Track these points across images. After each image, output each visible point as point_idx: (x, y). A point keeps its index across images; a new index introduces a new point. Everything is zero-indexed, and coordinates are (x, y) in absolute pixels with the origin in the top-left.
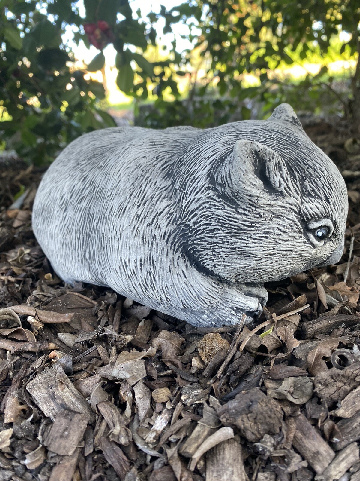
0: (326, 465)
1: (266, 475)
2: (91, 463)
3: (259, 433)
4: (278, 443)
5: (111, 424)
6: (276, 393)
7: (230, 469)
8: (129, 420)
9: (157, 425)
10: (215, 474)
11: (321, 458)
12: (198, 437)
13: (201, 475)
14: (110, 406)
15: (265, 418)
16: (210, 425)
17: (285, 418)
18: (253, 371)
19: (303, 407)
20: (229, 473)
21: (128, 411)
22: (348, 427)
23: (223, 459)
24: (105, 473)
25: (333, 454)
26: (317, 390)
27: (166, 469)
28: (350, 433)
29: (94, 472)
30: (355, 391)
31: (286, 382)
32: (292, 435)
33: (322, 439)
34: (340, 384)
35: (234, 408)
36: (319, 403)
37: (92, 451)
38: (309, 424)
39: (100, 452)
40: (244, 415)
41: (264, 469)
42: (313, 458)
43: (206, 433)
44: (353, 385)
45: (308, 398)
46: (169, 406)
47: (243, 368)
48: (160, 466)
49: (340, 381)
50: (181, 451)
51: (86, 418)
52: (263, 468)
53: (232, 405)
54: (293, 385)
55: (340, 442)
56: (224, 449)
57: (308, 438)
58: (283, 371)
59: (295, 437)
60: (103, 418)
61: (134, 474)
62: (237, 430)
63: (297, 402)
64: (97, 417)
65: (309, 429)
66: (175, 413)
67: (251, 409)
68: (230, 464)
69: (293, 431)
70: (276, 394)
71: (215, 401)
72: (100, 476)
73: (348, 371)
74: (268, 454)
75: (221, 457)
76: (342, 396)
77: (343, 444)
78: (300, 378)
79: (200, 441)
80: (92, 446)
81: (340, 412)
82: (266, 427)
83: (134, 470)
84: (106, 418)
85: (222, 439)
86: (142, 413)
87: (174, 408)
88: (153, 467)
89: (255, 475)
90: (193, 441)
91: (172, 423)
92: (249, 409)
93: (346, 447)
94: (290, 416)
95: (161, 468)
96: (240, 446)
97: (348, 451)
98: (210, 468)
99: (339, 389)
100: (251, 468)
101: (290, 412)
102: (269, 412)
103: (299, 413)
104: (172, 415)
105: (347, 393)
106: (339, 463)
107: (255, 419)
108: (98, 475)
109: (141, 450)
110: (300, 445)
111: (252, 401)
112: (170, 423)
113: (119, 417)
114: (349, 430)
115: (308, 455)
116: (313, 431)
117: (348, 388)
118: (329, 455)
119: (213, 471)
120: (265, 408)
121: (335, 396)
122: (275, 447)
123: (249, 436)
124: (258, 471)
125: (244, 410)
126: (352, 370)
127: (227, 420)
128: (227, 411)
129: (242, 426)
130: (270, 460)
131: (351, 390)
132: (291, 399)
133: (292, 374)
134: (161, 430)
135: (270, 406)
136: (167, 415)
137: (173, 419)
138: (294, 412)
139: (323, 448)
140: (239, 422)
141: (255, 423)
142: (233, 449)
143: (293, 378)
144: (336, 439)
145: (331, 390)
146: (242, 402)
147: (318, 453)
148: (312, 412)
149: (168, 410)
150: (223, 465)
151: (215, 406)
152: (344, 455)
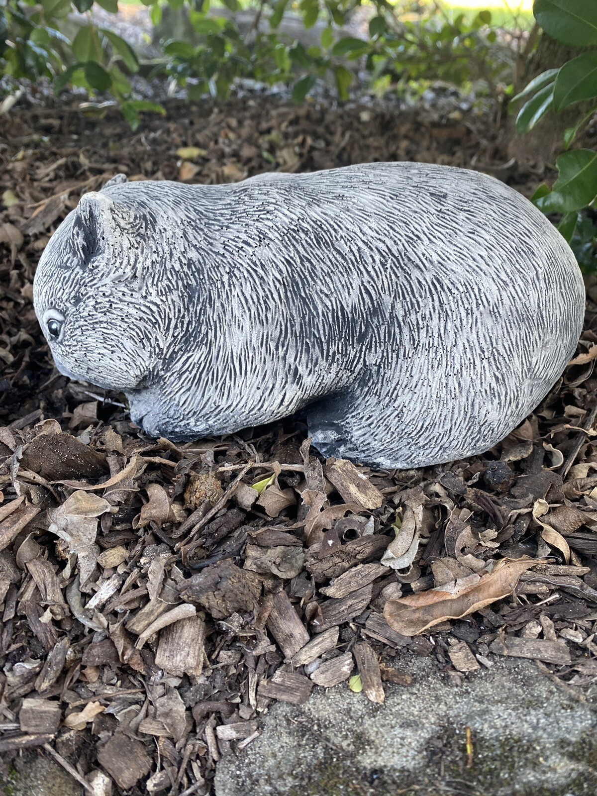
0: (297, 649)
1: (230, 653)
2: (11, 630)
3: (227, 610)
4: (247, 623)
5: (42, 587)
6: (255, 564)
7: (186, 649)
8: (67, 582)
9: (102, 592)
10: (167, 654)
11: (293, 642)
12: (152, 612)
13: (151, 650)
14: (43, 563)
15: (236, 595)
16: (167, 601)
17: (264, 592)
18: (236, 534)
19: (287, 582)
20: (184, 653)
21: (67, 572)
22: (335, 609)
23: (180, 637)
24: (29, 643)
25: (307, 637)
26: (308, 564)
27: (107, 643)
28: (335, 615)
29: (14, 641)
30: (354, 569)
31: (273, 551)
32: (266, 615)
33: (299, 621)
34: (336, 560)
35: (199, 584)
36: (309, 578)
37: (13, 615)
38: (288, 602)
39: (24, 617)
40: (210, 593)
41: (229, 647)
42: (285, 640)
43: (161, 609)
44: (353, 562)
45: (297, 572)
46: (121, 570)
47: (224, 530)
48: (100, 638)
49: (339, 557)
50: (127, 627)
51: (8, 576)
52: (228, 645)
53: (197, 580)
54: (281, 555)
55: (321, 626)
56: (183, 626)
57: (284, 618)
58: (274, 537)
59: (270, 616)
60: (31, 577)
61: (64, 647)
62: (200, 608)
63: (283, 576)
64: (23, 575)
65: (287, 608)
66: (129, 581)
67: (218, 587)
68: (187, 644)
69: (269, 609)
70: (255, 567)
71: (178, 572)
72: (22, 647)
73: (349, 547)
74: (232, 634)
75: (177, 635)
76: (337, 573)
77: (324, 627)
78: (293, 548)
79: (152, 618)
80: (13, 610)
81: (330, 591)
82: (236, 605)
83: (66, 641)
84: (36, 578)
85: (180, 617)
86: (84, 576)
87: (127, 574)
88: (92, 638)
89: (216, 653)
90: (144, 617)
91: (123, 591)
92: (216, 585)
93: (326, 630)
94: (270, 592)
95: (102, 640)
96: (204, 624)
97: (326, 635)
98: (163, 645)
99: (335, 565)
100: (214, 645)
101: (270, 586)
102: (241, 589)
103: (281, 589)
104: (124, 582)
105: (344, 570)
106: (312, 648)
107: (224, 596)
108: (18, 645)
109: (76, 619)
110: (273, 625)
111: (221, 578)
112: (119, 590)
113: (52, 578)
114: (334, 613)
115: (280, 637)
116: (292, 611)
117: (346, 565)
118: (303, 639)
119: (165, 650)
120: (236, 585)
121: (329, 573)
122: (243, 627)
123: (215, 614)
124: (221, 649)
125: (210, 587)
126: (354, 546)
127: (189, 597)
128: (190, 587)
129: (207, 605)
130: (236, 639)
131: (351, 567)
132: (275, 571)
133: (283, 542)
134: (106, 598)
135: (244, 581)
136: (116, 581)
137: (124, 587)
138: (276, 587)
139: (299, 631)
140: (203, 600)
141: (224, 601)
142: (194, 627)
143: (283, 548)
144: (316, 622)
145: (326, 565)
146: (209, 578)
147: (292, 635)
148: (297, 588)
149: (119, 575)
150: (178, 644)
151: (177, 579)
152: (320, 639)
